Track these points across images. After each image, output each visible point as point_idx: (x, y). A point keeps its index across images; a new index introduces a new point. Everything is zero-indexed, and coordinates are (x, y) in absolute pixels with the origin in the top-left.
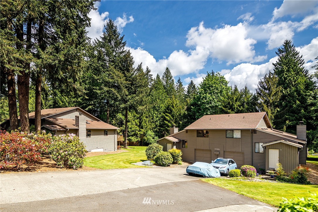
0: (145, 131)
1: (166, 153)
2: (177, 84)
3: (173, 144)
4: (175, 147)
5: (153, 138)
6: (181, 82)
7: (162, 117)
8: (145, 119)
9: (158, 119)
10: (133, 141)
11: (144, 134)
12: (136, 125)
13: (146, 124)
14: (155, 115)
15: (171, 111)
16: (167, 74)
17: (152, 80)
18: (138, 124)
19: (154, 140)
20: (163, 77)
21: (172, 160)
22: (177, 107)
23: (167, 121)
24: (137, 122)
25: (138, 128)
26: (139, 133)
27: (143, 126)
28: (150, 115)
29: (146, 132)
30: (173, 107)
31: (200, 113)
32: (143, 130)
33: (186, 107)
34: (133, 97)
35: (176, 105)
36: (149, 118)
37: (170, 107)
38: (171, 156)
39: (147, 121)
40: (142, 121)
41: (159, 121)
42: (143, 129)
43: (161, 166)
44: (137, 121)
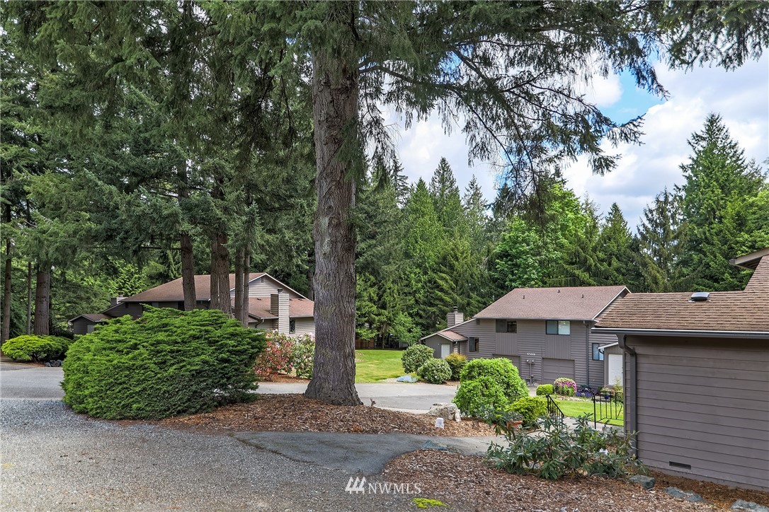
0: (391, 315)
1: (438, 362)
2: (468, 191)
3: (453, 344)
4: (456, 350)
5: (410, 331)
6: (479, 187)
7: (430, 281)
8: (392, 285)
9: (420, 285)
10: (363, 338)
11: (390, 322)
12: (371, 300)
13: (392, 299)
14: (413, 275)
15: (452, 267)
16: (443, 174)
17: (406, 189)
18: (376, 298)
19: (411, 334)
20: (433, 180)
21: (451, 372)
22: (465, 258)
23: (442, 290)
24: (372, 294)
25: (375, 308)
26: (377, 318)
27: (386, 304)
28: (403, 276)
29: (392, 317)
30: (457, 259)
31: (515, 275)
32: (386, 312)
33: (485, 259)
34: (370, 246)
35: (462, 253)
36: (399, 284)
37: (449, 258)
38: (448, 365)
39: (395, 291)
40: (384, 291)
41: (422, 291)
42: (385, 309)
43: (431, 383)
44: (372, 290)
